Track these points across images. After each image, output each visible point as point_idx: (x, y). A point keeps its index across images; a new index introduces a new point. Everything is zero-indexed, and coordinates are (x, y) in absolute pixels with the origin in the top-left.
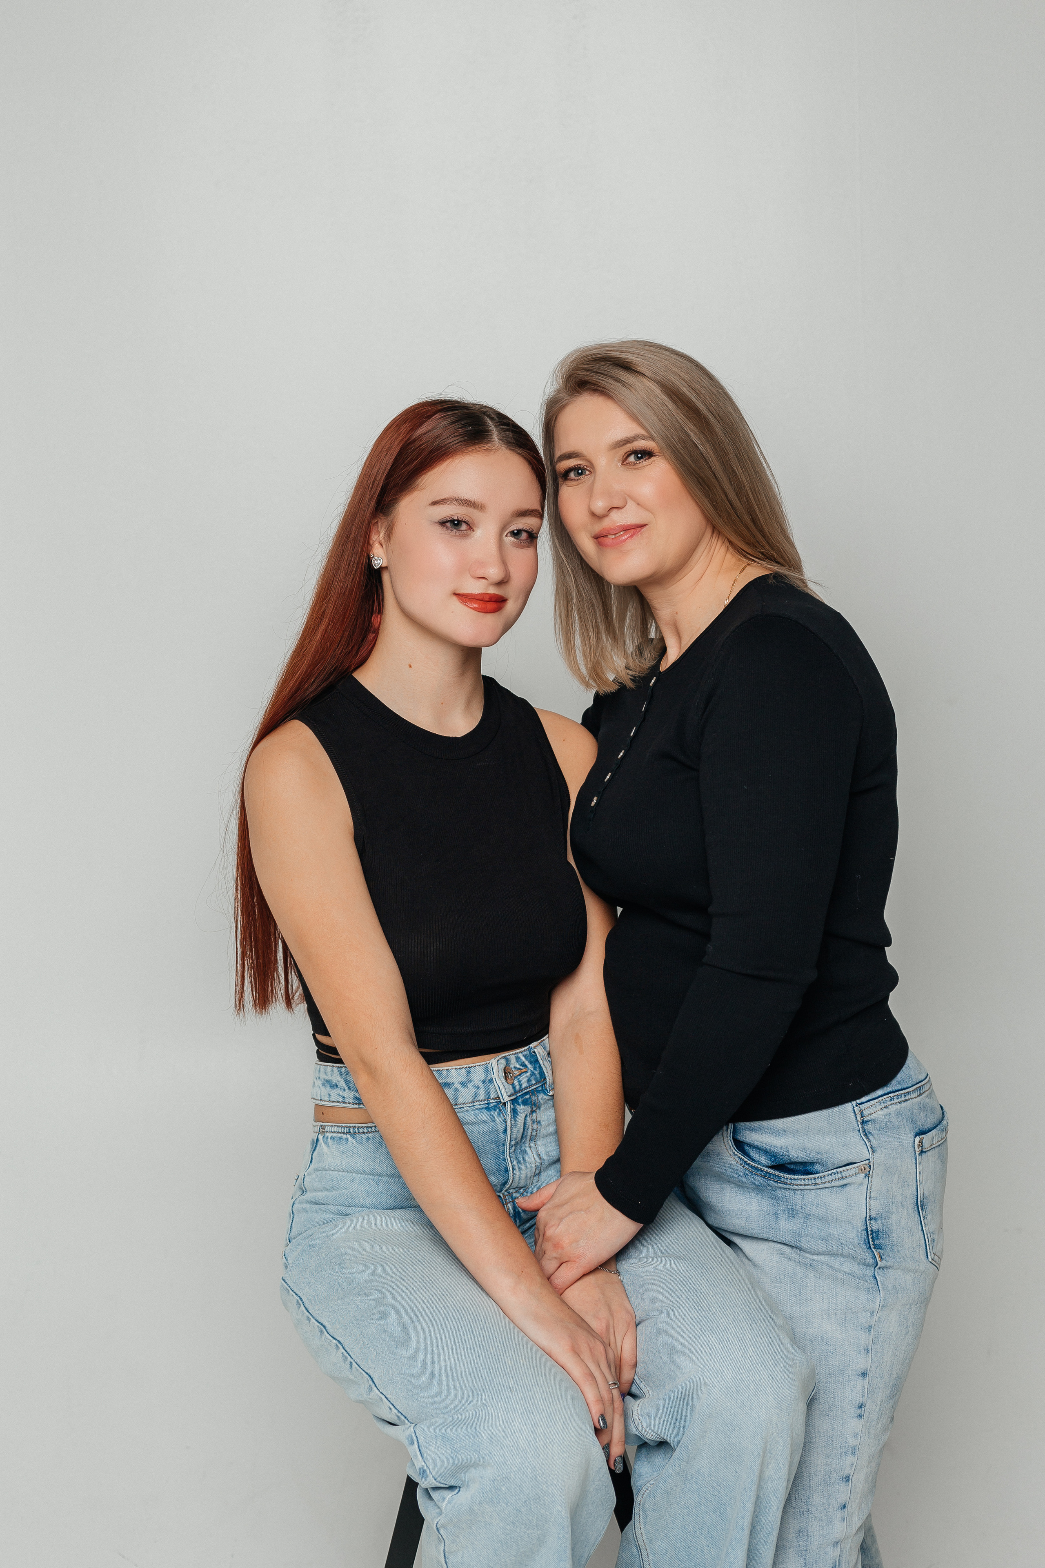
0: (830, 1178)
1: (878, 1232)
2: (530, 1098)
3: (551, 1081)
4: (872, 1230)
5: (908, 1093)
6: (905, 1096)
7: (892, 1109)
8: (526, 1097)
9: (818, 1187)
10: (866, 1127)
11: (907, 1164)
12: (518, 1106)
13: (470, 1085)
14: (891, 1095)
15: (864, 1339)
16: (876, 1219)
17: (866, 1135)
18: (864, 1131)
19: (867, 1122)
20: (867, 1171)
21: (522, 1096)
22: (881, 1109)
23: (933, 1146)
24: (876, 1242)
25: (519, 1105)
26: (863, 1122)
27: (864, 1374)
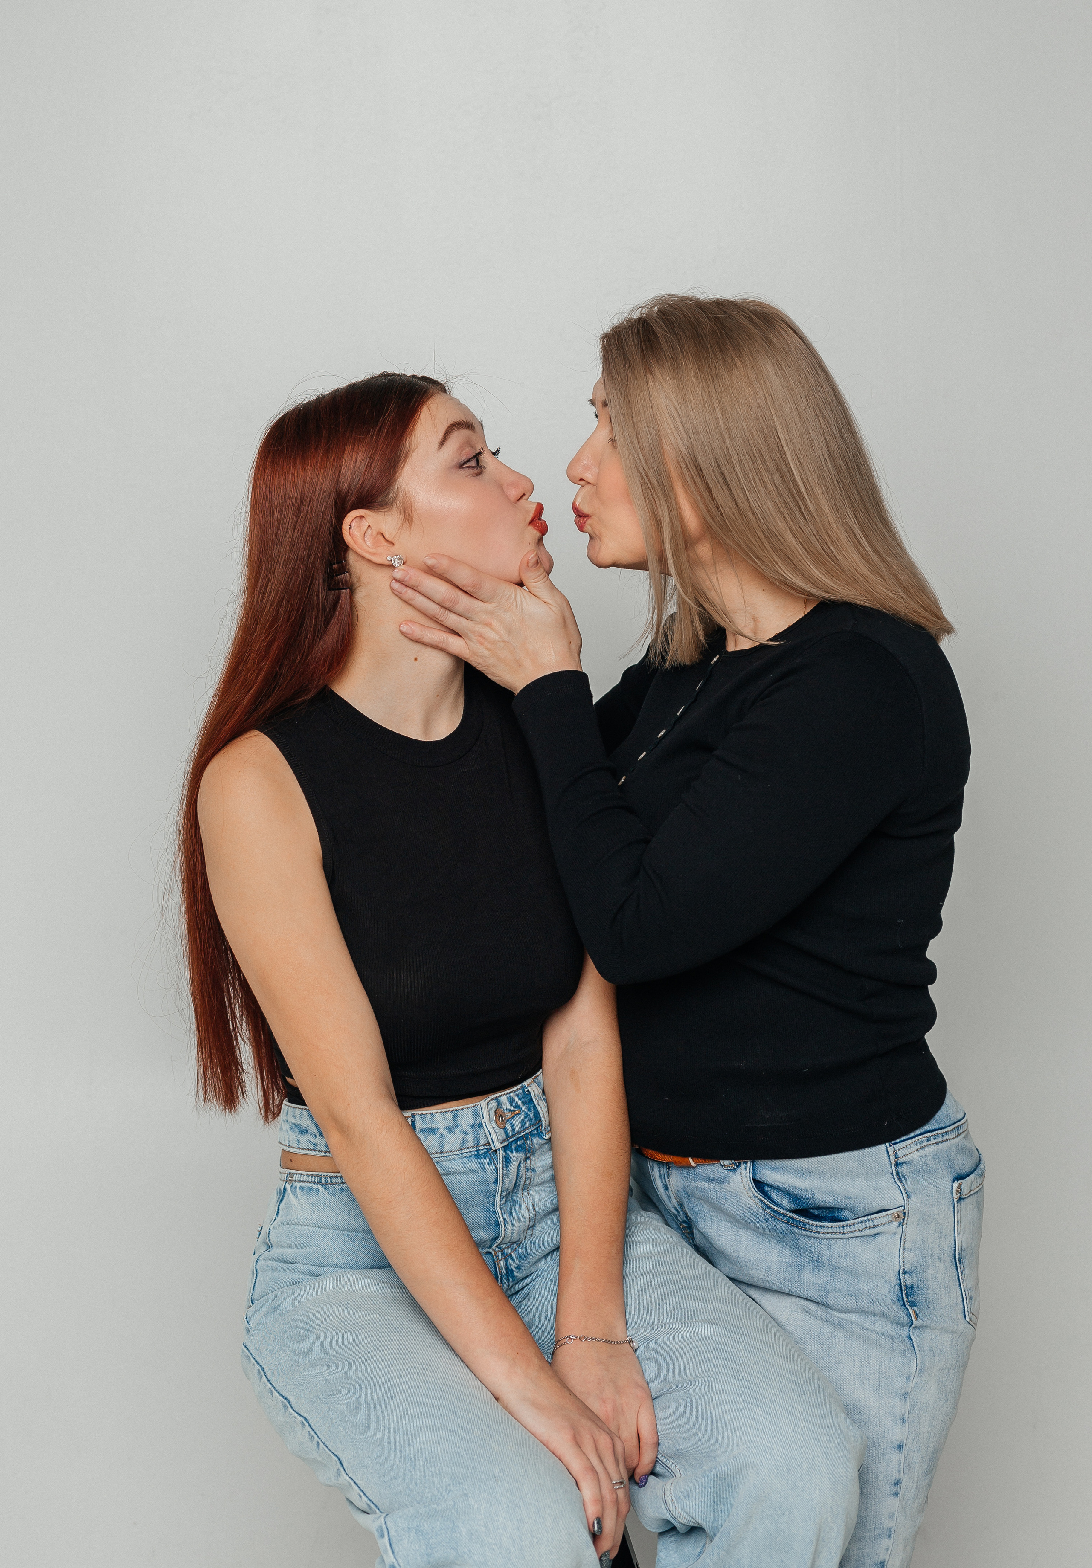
0: (860, 1226)
1: (912, 1287)
2: (524, 1143)
3: (547, 1123)
4: (906, 1286)
5: (946, 1133)
6: (943, 1136)
7: (929, 1150)
8: (519, 1143)
9: (846, 1236)
10: (900, 1170)
11: (943, 1212)
12: (511, 1154)
13: (457, 1131)
14: (929, 1134)
15: (900, 1407)
16: (910, 1273)
17: (899, 1178)
18: (898, 1174)
19: (901, 1164)
20: (901, 1219)
21: (515, 1141)
22: (917, 1150)
23: (972, 1192)
24: (911, 1299)
25: (512, 1152)
26: (897, 1164)
27: (900, 1447)
